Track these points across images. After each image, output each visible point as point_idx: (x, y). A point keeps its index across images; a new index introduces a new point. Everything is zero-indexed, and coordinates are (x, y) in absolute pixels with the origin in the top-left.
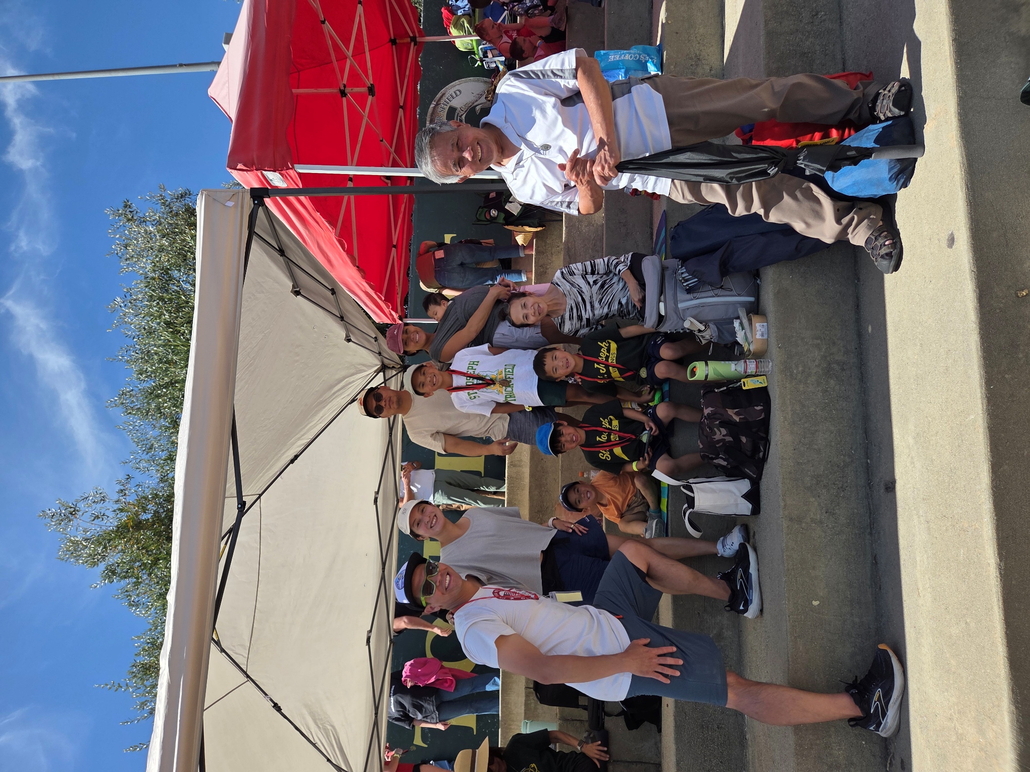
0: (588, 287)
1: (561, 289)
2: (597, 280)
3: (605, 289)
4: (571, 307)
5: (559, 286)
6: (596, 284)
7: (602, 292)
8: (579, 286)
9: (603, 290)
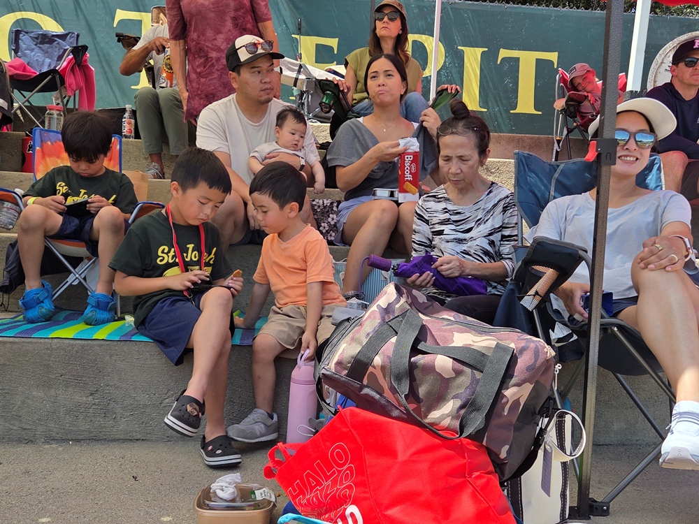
0: (487, 232)
1: (484, 196)
2: (494, 246)
3: (483, 256)
4: (459, 213)
5: (488, 194)
6: (489, 244)
7: (479, 253)
8: (487, 220)
9: (481, 255)
